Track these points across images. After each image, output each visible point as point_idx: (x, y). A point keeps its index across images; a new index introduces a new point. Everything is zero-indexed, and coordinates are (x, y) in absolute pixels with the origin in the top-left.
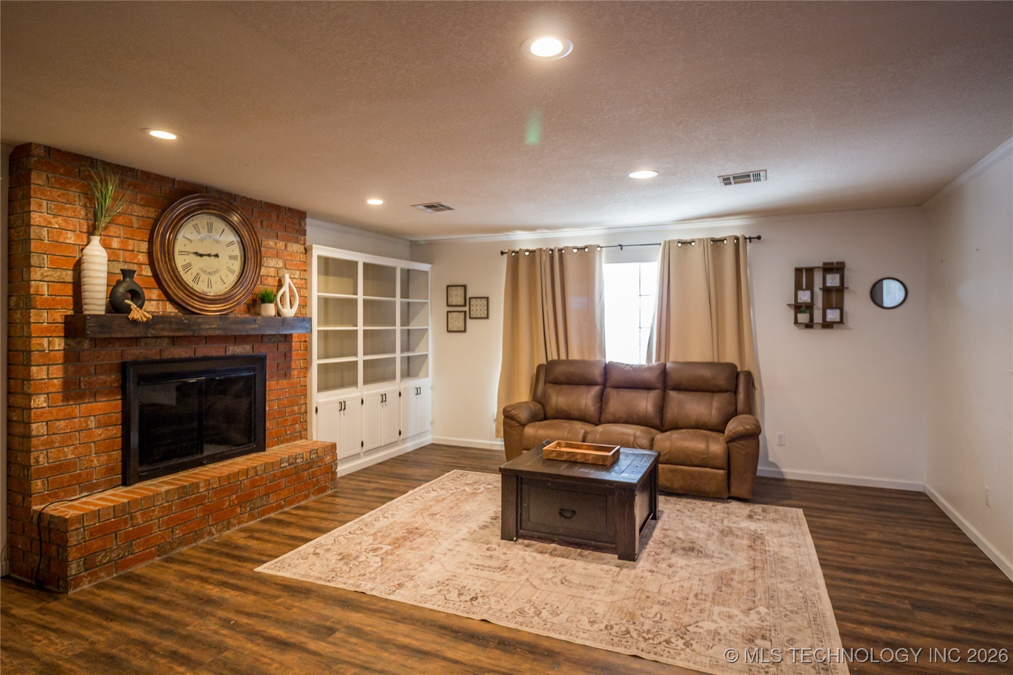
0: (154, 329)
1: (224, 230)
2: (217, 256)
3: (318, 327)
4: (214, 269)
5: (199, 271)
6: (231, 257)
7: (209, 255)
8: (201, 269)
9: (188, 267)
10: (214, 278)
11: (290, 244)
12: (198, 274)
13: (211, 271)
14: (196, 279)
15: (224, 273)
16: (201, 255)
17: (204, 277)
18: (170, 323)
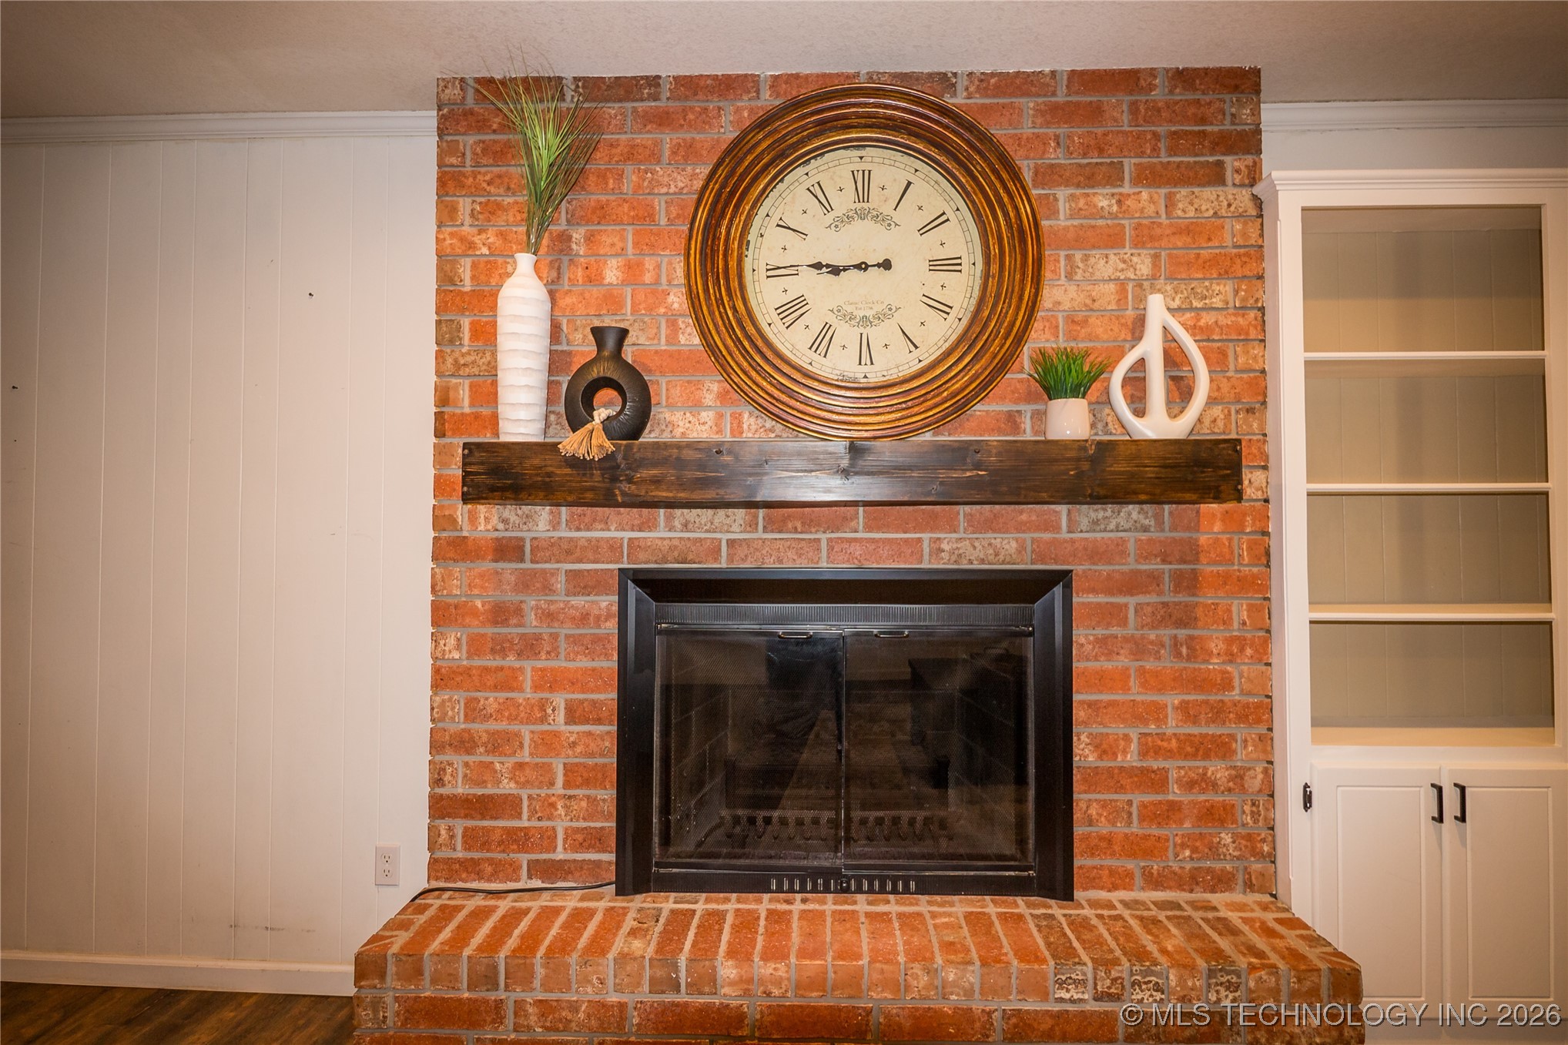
0: (630, 481)
1: (909, 184)
2: (886, 265)
3: (1308, 482)
4: (878, 308)
5: (831, 319)
6: (937, 265)
7: (862, 267)
8: (838, 311)
9: (791, 312)
10: (877, 335)
11: (1184, 191)
12: (827, 326)
13: (869, 313)
14: (823, 340)
15: (913, 314)
16: (836, 271)
17: (847, 335)
18: (680, 464)
